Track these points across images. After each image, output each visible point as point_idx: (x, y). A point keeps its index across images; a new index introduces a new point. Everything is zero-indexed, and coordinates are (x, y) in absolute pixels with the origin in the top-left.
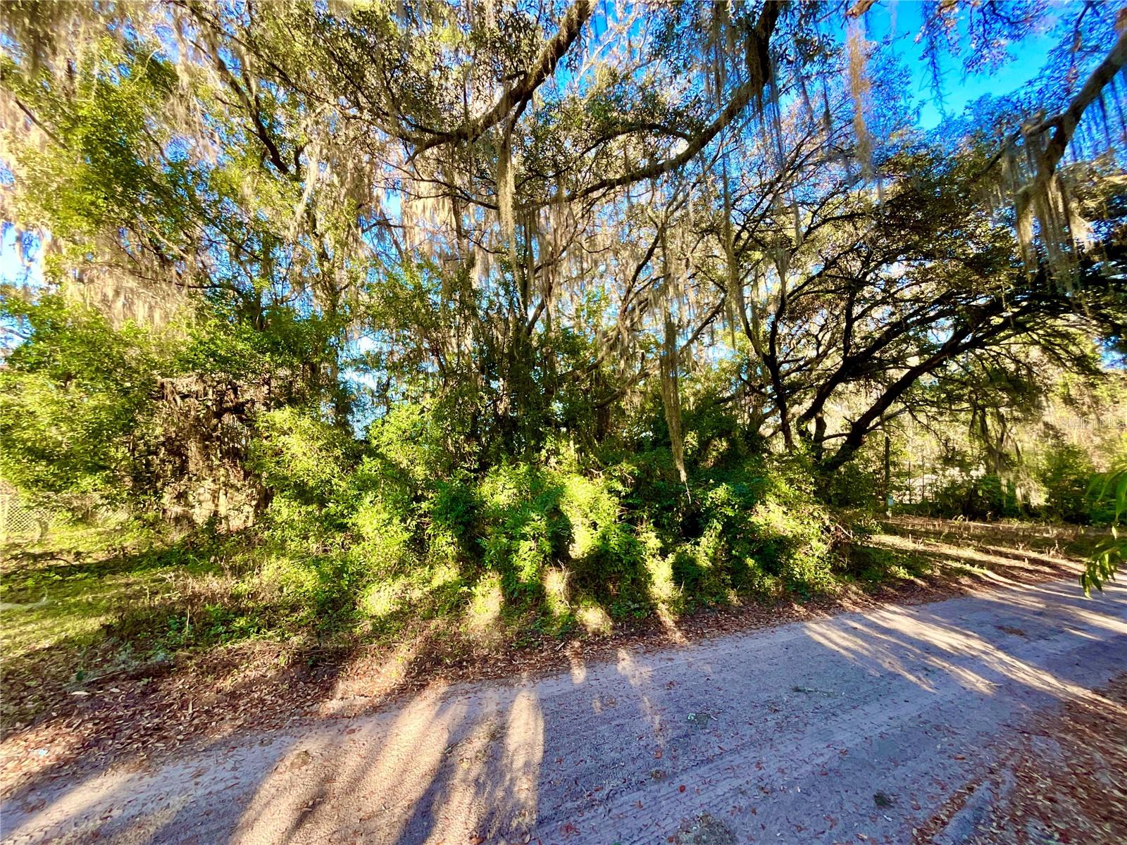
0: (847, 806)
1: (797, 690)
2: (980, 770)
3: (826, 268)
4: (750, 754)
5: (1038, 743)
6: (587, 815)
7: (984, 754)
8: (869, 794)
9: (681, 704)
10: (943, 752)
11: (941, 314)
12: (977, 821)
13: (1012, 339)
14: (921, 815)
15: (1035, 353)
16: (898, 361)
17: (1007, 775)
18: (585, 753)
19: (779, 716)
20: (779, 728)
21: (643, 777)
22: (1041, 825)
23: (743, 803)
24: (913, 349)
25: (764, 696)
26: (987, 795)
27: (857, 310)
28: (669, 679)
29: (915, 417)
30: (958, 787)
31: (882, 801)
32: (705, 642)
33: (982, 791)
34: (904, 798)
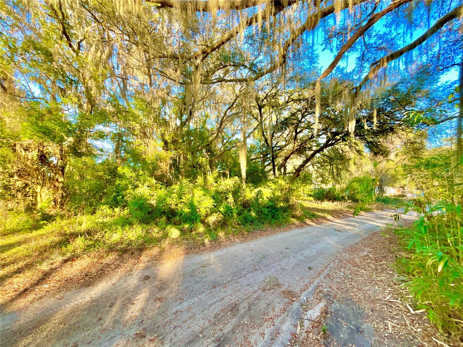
0: (302, 270)
1: (287, 248)
2: (331, 261)
3: (292, 116)
4: (278, 263)
5: (343, 254)
6: (240, 279)
7: (332, 258)
8: (307, 268)
9: (256, 254)
10: (323, 258)
11: (323, 133)
12: (331, 270)
13: (341, 143)
14: (319, 270)
15: (347, 148)
16: (310, 149)
17: (337, 261)
18: (234, 267)
19: (283, 255)
20: (284, 257)
21: (252, 270)
22: (343, 269)
23: (278, 272)
24: (314, 144)
25: (278, 251)
26: (333, 265)
27: (299, 130)
28: (251, 249)
29: (314, 167)
30: (326, 264)
31: (310, 268)
32: (258, 239)
33: (332, 264)
34: (315, 268)
